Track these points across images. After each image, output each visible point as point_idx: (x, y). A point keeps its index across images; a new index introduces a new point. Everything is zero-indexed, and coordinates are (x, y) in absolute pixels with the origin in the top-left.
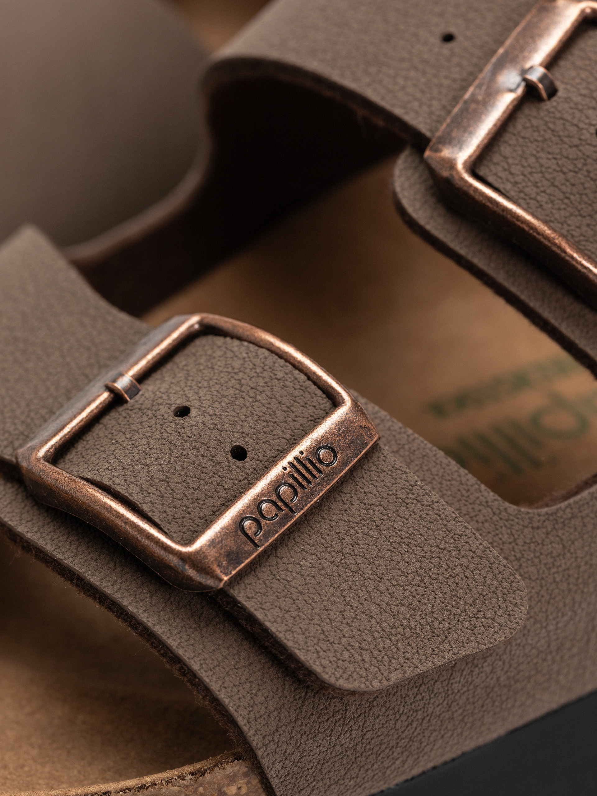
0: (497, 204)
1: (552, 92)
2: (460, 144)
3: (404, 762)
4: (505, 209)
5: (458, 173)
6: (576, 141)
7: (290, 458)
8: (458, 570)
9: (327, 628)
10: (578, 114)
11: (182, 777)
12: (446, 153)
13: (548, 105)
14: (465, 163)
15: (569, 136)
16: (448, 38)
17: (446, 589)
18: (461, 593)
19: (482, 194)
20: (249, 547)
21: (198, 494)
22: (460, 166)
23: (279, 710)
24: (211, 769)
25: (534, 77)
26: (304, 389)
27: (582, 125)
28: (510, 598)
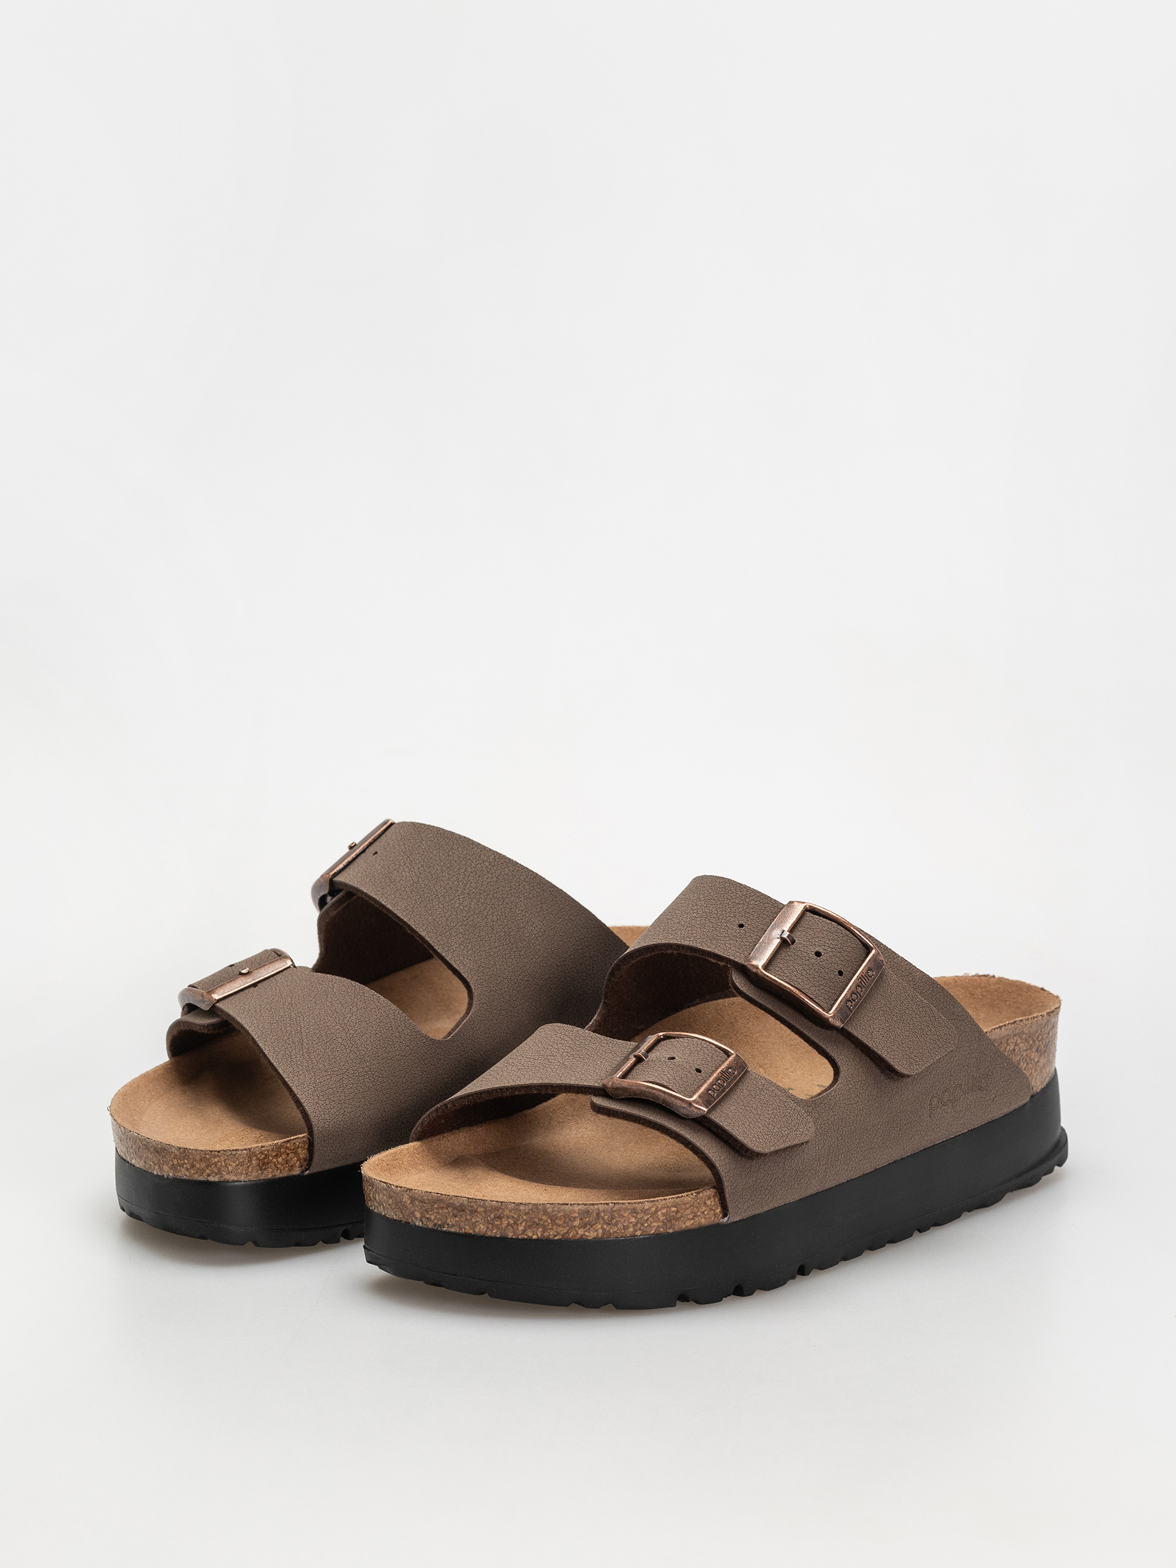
0: (777, 981)
1: (793, 942)
2: (759, 959)
3: (769, 1198)
4: (780, 983)
5: (760, 970)
6: (807, 958)
7: (719, 1070)
8: (787, 1114)
9: (745, 1130)
10: (806, 948)
11: (692, 1194)
12: (754, 963)
13: (792, 946)
14: (762, 966)
15: (804, 957)
16: (741, 926)
17: (784, 1120)
18: (790, 1122)
19: (771, 978)
20: (712, 1099)
21: (687, 1084)
22: (760, 967)
23: (729, 1163)
24: (702, 1192)
25: (785, 936)
26: (716, 1051)
27: (808, 952)
28: (807, 1124)
